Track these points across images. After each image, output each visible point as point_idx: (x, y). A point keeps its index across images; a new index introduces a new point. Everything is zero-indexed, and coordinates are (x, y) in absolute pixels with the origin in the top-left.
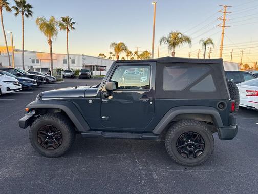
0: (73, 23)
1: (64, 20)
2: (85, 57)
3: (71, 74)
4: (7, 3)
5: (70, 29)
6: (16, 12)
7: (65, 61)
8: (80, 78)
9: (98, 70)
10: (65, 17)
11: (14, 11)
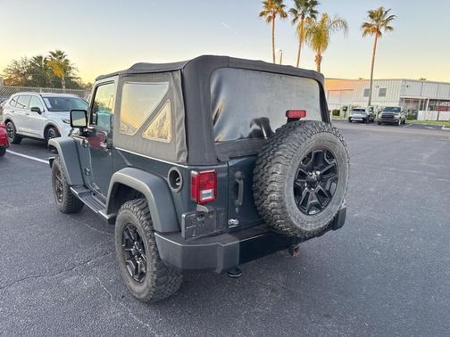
0: (391, 18)
1: (372, 15)
2: (408, 83)
3: (364, 116)
4: (283, 6)
5: (382, 30)
6: (294, 18)
7: (368, 93)
8: (380, 123)
9: (432, 108)
10: (375, 9)
11: (291, 17)
